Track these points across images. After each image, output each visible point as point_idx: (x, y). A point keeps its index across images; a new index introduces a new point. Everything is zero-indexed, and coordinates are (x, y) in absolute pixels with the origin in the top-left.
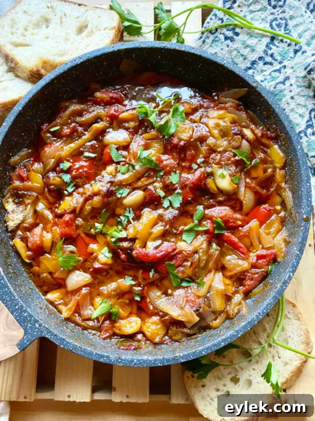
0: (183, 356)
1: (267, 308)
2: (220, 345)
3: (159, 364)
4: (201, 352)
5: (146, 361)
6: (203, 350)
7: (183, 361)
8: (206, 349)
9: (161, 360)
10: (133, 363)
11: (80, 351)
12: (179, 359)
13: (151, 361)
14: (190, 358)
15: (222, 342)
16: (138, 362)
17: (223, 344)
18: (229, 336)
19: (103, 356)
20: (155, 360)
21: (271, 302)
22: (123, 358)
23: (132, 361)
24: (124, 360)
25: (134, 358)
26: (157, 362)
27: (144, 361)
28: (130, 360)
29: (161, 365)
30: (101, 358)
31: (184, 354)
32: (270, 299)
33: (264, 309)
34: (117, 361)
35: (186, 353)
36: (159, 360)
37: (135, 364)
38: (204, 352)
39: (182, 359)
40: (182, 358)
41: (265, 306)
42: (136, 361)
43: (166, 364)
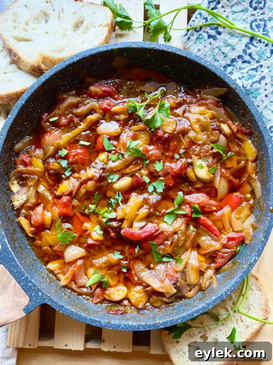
0: (162, 323)
1: (234, 286)
2: (193, 315)
3: (142, 329)
4: (177, 320)
5: (132, 326)
6: (179, 319)
7: (162, 327)
8: (182, 318)
9: (143, 326)
10: (121, 328)
11: (76, 316)
12: (159, 326)
13: (135, 326)
14: (168, 325)
15: (195, 313)
16: (124, 327)
17: (196, 314)
18: (201, 308)
19: (95, 321)
20: (139, 326)
21: (238, 281)
22: (112, 323)
23: (120, 326)
24: (113, 325)
25: (121, 323)
26: (140, 328)
27: (130, 326)
28: (117, 325)
29: (144, 330)
30: (94, 323)
31: (163, 321)
32: (237, 278)
33: (232, 286)
34: (107, 325)
35: (165, 321)
36: (142, 326)
37: (122, 328)
38: (180, 321)
39: (162, 326)
40: (162, 324)
41: (232, 283)
42: (122, 326)
43: (148, 329)
